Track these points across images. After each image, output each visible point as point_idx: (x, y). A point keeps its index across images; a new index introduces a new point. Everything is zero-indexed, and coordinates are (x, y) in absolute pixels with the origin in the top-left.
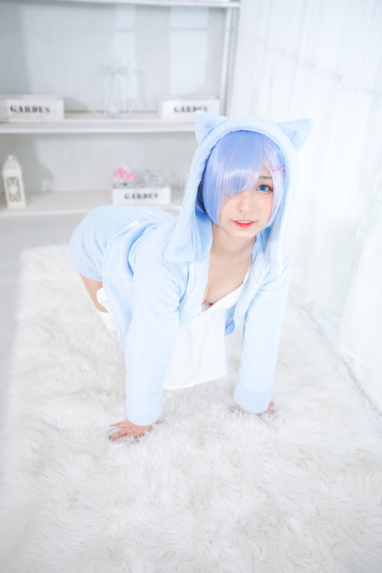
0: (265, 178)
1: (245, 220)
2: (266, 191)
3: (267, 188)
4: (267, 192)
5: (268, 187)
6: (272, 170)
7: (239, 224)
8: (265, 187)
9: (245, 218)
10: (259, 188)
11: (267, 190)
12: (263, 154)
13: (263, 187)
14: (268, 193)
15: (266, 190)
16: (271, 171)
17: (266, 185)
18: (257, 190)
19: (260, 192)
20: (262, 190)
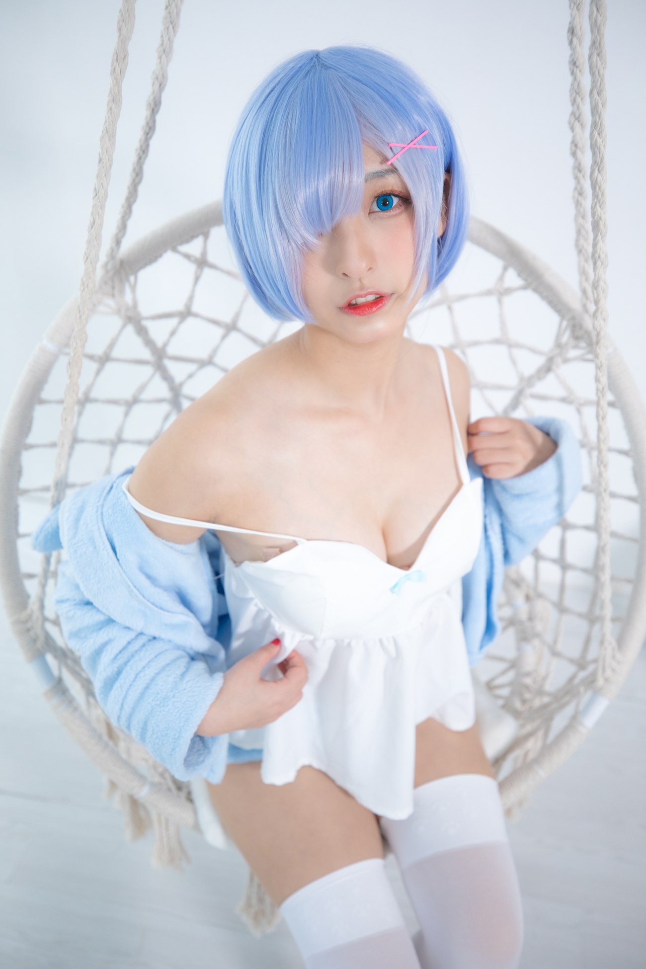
0: (380, 175)
1: (364, 293)
2: (394, 210)
3: (395, 201)
4: (398, 211)
5: (396, 196)
6: (391, 148)
8: (388, 198)
10: (375, 205)
11: (395, 206)
13: (383, 201)
14: (402, 213)
15: (393, 205)
16: (389, 154)
17: (388, 192)
18: (371, 212)
19: (382, 214)
20: (383, 208)
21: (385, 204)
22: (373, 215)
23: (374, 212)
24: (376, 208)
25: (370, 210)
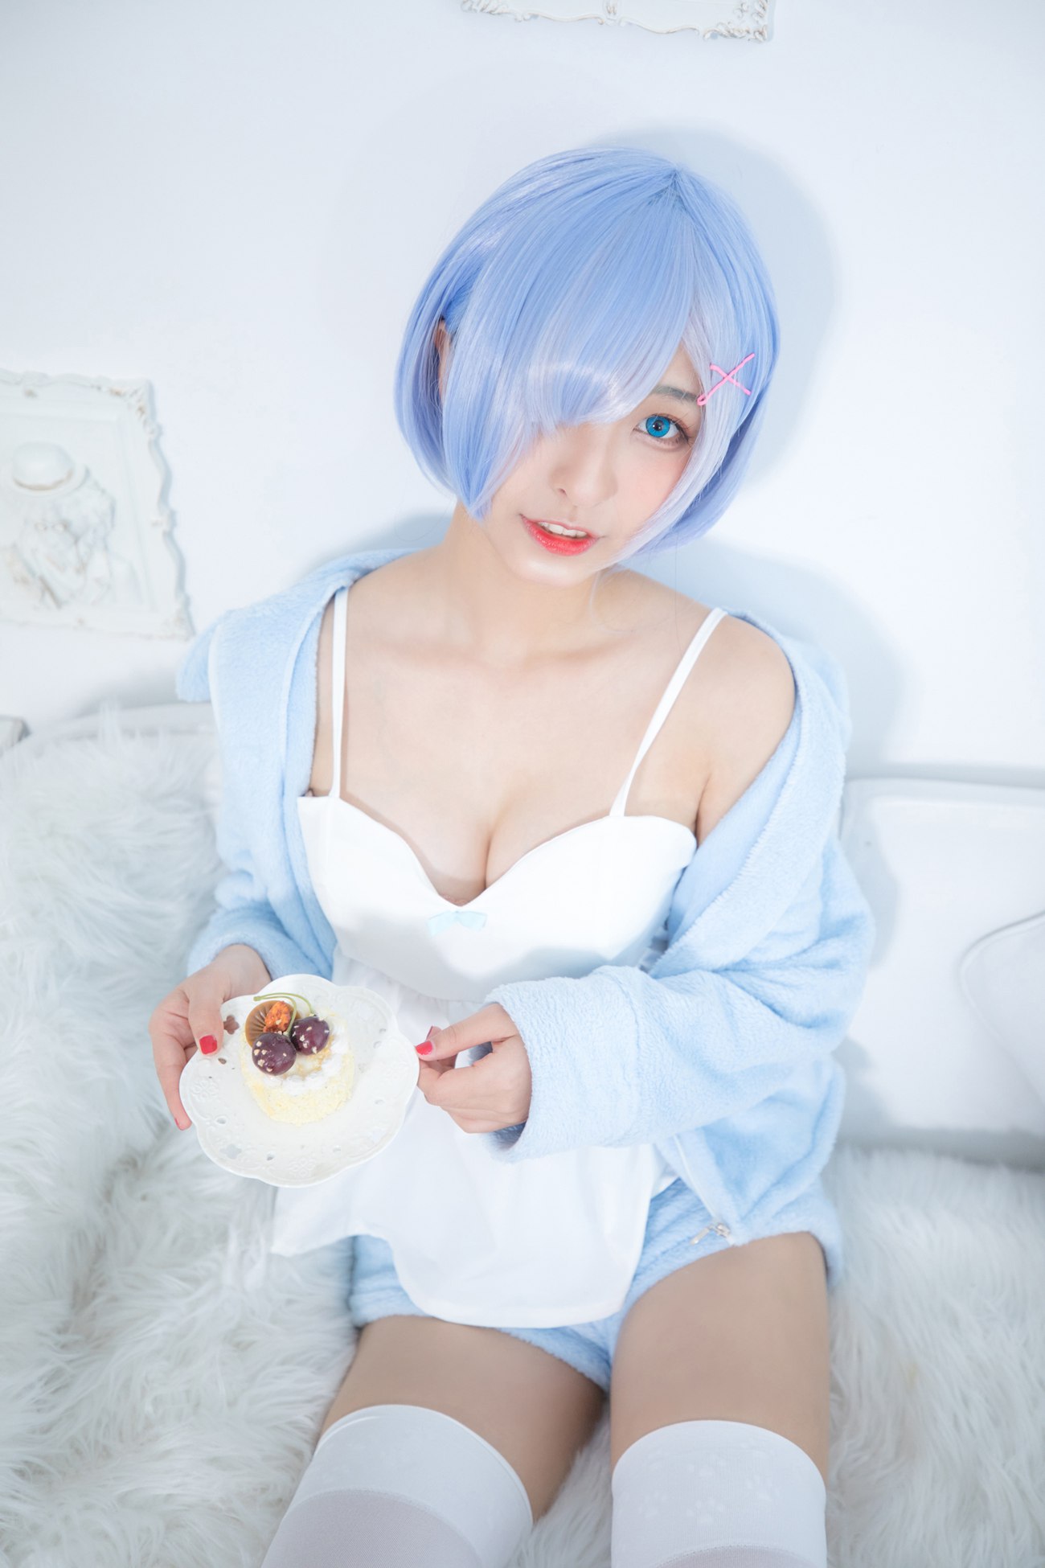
0: (677, 393)
1: (571, 524)
2: (665, 441)
3: (672, 432)
4: (670, 447)
5: (678, 427)
6: (712, 371)
7: (542, 533)
8: (667, 424)
9: (572, 519)
10: (645, 421)
11: (670, 439)
12: (691, 310)
13: (658, 424)
14: (673, 451)
15: (664, 437)
17: (673, 418)
18: (636, 430)
19: (649, 439)
20: (654, 432)
21: (657, 428)
22: (638, 435)
23: (640, 431)
24: (643, 428)
25: (637, 426)
